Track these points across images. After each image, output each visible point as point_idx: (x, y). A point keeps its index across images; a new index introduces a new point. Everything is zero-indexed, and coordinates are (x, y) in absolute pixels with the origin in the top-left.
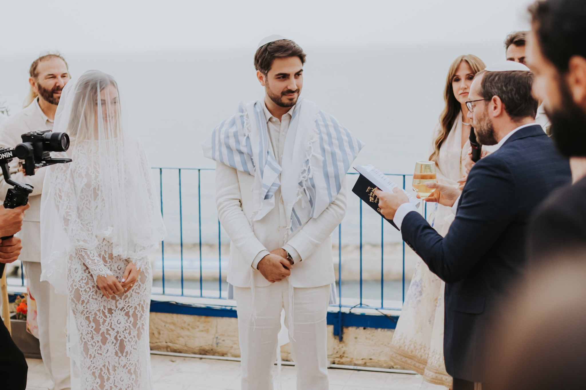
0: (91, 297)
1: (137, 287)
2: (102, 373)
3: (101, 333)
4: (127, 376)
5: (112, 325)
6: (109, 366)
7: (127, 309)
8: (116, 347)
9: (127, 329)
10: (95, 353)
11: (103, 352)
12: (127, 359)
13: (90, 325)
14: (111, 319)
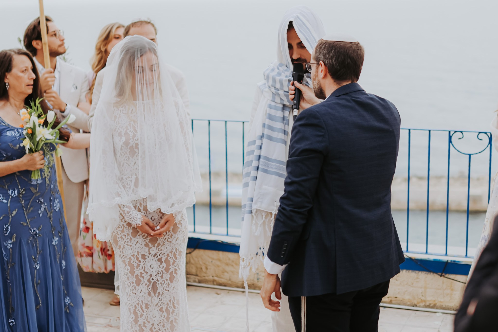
0: (126, 243)
1: (169, 237)
2: (137, 310)
3: (136, 276)
4: (159, 314)
5: (146, 269)
6: (143, 304)
7: (160, 256)
8: (149, 288)
9: (159, 273)
10: (130, 292)
11: (137, 292)
12: (159, 299)
13: (126, 267)
14: (145, 264)
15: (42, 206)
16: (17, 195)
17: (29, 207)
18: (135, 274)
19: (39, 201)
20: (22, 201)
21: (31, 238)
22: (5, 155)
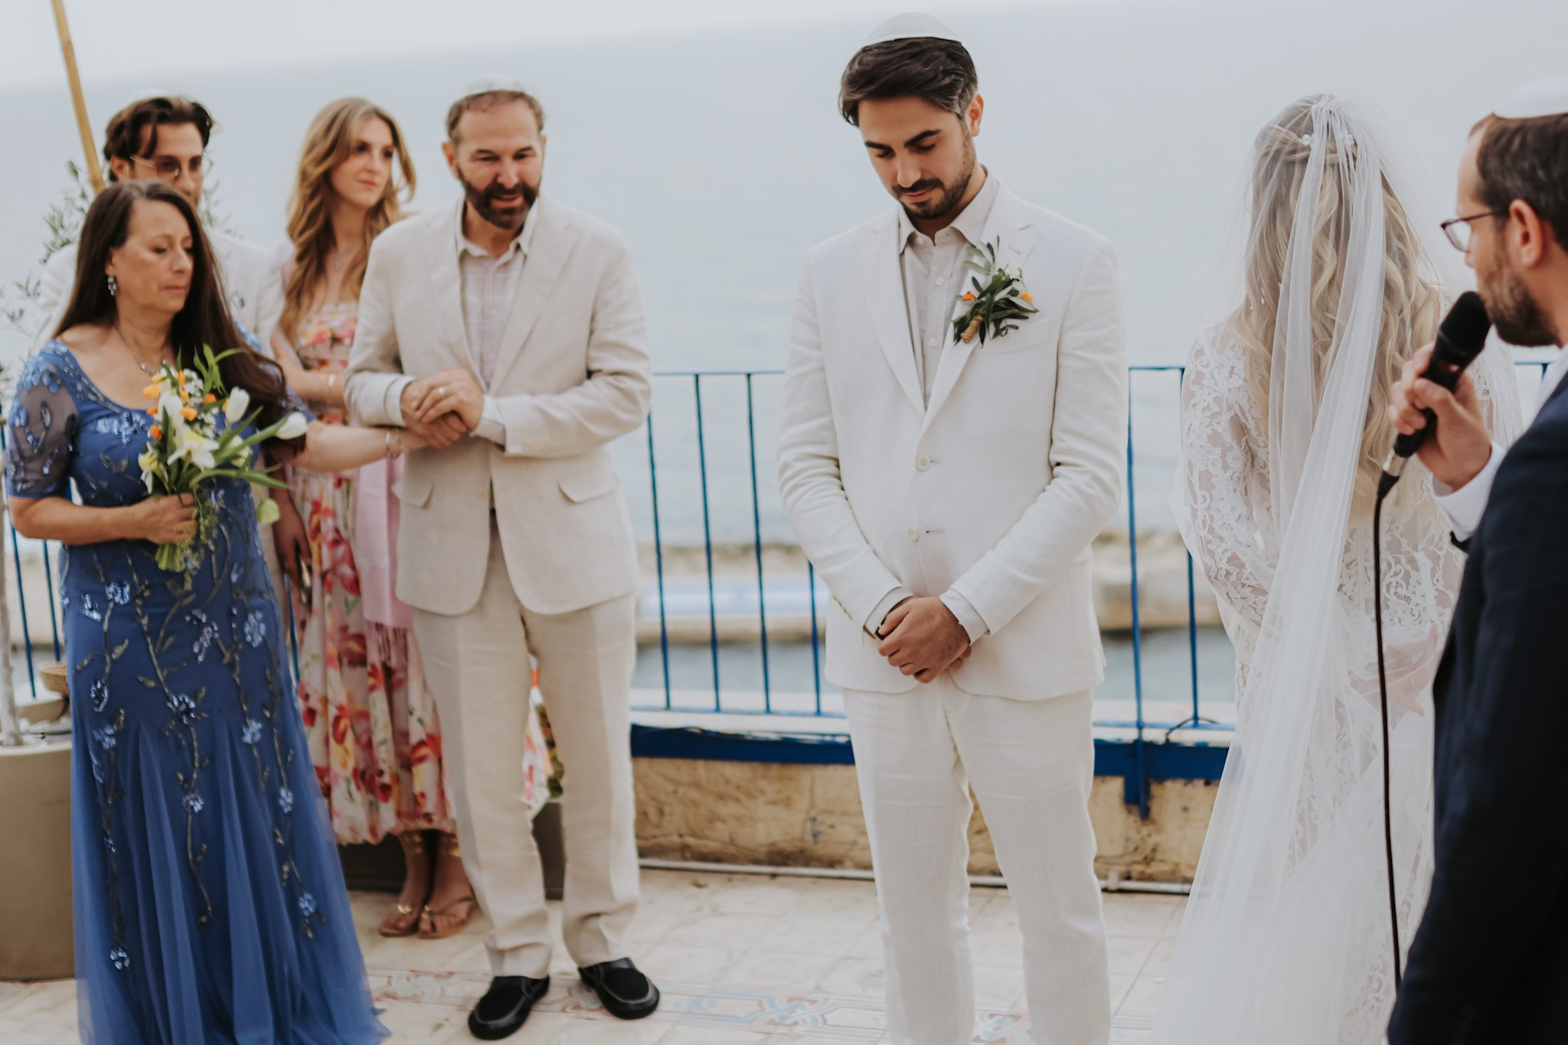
15: (205, 630)
16: (127, 598)
17: (162, 634)
19: (194, 617)
20: (143, 617)
21: (173, 723)
22: (94, 487)
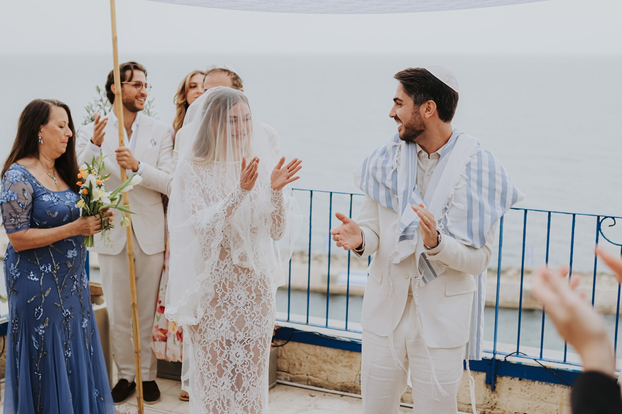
0: (208, 326)
1: (258, 319)
2: (217, 406)
3: (218, 365)
5: (230, 357)
6: (224, 400)
7: (247, 342)
8: (233, 381)
9: (246, 363)
10: (210, 385)
11: (219, 385)
12: (244, 395)
13: (206, 355)
14: (229, 352)
15: (75, 282)
16: (50, 271)
17: (63, 284)
18: (218, 363)
19: (73, 277)
20: (56, 278)
21: (64, 321)
22: (38, 224)
